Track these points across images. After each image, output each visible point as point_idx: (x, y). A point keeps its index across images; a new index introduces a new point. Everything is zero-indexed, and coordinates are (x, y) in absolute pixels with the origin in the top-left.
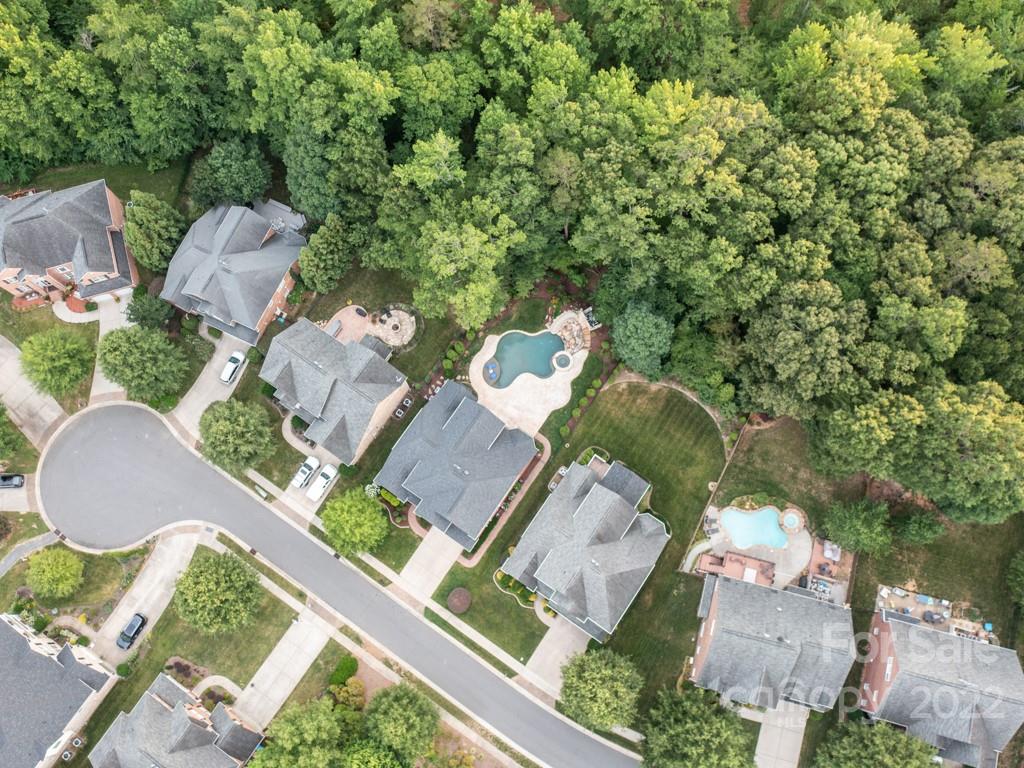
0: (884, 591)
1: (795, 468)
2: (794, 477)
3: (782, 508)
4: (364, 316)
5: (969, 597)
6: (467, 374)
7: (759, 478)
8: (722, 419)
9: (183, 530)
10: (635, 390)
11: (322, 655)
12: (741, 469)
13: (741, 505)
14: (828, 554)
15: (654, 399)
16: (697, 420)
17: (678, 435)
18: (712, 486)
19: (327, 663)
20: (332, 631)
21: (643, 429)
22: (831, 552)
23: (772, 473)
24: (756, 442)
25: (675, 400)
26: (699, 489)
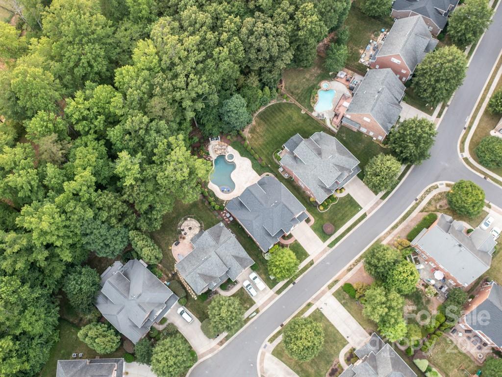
0: (362, 60)
1: (304, 78)
2: (307, 80)
3: (320, 88)
4: (179, 243)
5: (370, 34)
6: (223, 201)
7: (304, 93)
8: (276, 100)
9: (262, 361)
10: (253, 131)
11: (340, 300)
12: (299, 98)
13: (314, 103)
14: (342, 76)
15: (259, 124)
16: (273, 110)
17: (278, 119)
18: (303, 112)
19: (344, 299)
20: (329, 293)
21: (271, 133)
22: (342, 74)
23: (304, 88)
24: (289, 90)
25: (262, 116)
26: (303, 117)
